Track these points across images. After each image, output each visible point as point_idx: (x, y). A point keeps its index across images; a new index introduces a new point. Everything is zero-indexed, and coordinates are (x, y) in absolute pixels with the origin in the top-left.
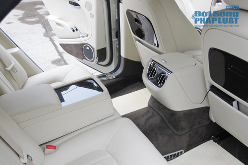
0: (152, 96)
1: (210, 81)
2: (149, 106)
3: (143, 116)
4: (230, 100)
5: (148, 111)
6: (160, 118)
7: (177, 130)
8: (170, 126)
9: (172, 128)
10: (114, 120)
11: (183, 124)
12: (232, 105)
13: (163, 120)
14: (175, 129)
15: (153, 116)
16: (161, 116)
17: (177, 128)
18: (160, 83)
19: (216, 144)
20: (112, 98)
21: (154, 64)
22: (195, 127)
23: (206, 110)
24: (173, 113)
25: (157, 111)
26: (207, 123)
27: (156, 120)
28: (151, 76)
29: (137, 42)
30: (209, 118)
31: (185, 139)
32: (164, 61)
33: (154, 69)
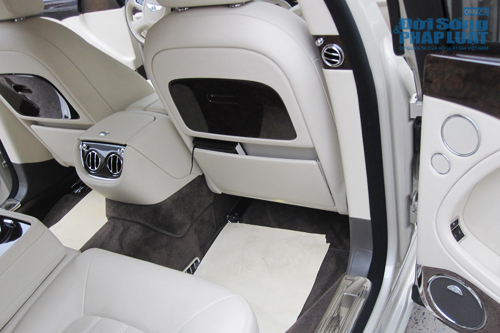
0: (107, 200)
1: (189, 134)
2: (110, 218)
3: (111, 237)
4: (230, 147)
5: (114, 226)
6: (138, 226)
7: (173, 231)
8: (161, 231)
9: (165, 232)
10: (72, 262)
11: (179, 217)
12: (237, 153)
13: (147, 227)
14: (170, 232)
15: (125, 231)
16: (139, 223)
17: (172, 228)
18: (114, 171)
19: (238, 223)
20: (49, 227)
21: (88, 147)
22: (196, 215)
23: (201, 180)
24: (155, 209)
25: (128, 218)
26: (210, 200)
27: (135, 233)
28: (93, 168)
29: (33, 126)
30: (210, 191)
31: (192, 240)
32: (102, 134)
33: (93, 154)
